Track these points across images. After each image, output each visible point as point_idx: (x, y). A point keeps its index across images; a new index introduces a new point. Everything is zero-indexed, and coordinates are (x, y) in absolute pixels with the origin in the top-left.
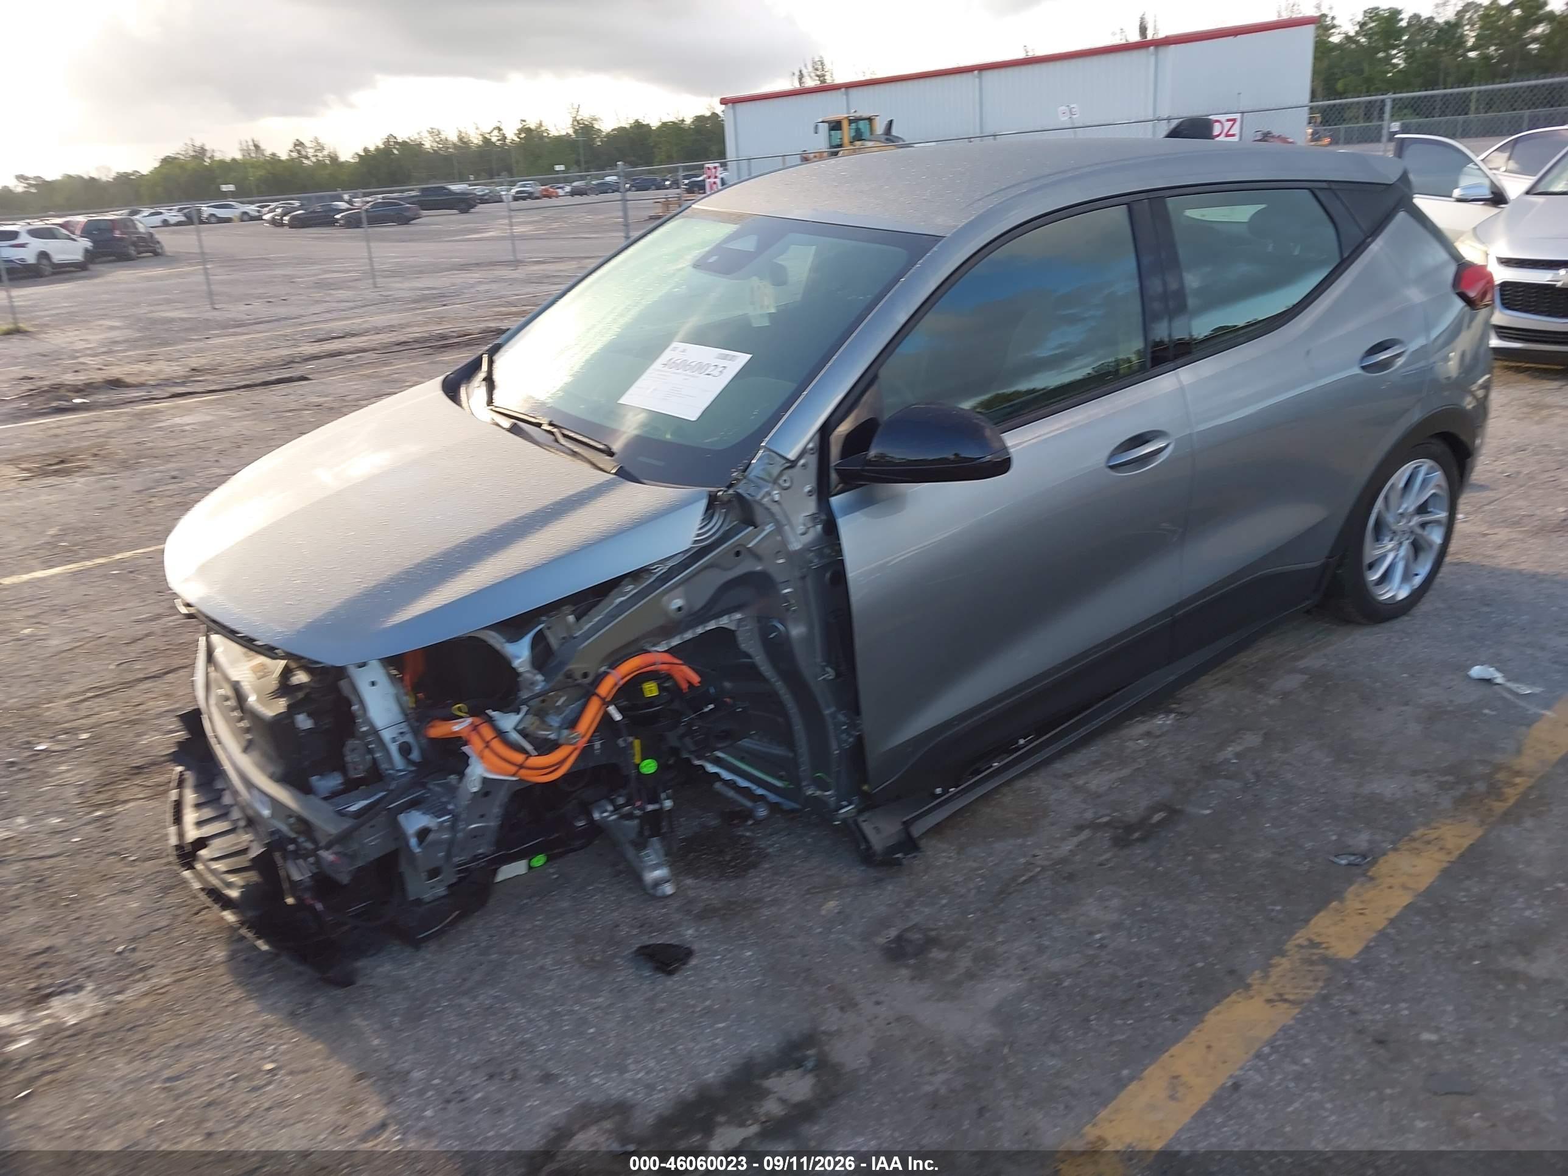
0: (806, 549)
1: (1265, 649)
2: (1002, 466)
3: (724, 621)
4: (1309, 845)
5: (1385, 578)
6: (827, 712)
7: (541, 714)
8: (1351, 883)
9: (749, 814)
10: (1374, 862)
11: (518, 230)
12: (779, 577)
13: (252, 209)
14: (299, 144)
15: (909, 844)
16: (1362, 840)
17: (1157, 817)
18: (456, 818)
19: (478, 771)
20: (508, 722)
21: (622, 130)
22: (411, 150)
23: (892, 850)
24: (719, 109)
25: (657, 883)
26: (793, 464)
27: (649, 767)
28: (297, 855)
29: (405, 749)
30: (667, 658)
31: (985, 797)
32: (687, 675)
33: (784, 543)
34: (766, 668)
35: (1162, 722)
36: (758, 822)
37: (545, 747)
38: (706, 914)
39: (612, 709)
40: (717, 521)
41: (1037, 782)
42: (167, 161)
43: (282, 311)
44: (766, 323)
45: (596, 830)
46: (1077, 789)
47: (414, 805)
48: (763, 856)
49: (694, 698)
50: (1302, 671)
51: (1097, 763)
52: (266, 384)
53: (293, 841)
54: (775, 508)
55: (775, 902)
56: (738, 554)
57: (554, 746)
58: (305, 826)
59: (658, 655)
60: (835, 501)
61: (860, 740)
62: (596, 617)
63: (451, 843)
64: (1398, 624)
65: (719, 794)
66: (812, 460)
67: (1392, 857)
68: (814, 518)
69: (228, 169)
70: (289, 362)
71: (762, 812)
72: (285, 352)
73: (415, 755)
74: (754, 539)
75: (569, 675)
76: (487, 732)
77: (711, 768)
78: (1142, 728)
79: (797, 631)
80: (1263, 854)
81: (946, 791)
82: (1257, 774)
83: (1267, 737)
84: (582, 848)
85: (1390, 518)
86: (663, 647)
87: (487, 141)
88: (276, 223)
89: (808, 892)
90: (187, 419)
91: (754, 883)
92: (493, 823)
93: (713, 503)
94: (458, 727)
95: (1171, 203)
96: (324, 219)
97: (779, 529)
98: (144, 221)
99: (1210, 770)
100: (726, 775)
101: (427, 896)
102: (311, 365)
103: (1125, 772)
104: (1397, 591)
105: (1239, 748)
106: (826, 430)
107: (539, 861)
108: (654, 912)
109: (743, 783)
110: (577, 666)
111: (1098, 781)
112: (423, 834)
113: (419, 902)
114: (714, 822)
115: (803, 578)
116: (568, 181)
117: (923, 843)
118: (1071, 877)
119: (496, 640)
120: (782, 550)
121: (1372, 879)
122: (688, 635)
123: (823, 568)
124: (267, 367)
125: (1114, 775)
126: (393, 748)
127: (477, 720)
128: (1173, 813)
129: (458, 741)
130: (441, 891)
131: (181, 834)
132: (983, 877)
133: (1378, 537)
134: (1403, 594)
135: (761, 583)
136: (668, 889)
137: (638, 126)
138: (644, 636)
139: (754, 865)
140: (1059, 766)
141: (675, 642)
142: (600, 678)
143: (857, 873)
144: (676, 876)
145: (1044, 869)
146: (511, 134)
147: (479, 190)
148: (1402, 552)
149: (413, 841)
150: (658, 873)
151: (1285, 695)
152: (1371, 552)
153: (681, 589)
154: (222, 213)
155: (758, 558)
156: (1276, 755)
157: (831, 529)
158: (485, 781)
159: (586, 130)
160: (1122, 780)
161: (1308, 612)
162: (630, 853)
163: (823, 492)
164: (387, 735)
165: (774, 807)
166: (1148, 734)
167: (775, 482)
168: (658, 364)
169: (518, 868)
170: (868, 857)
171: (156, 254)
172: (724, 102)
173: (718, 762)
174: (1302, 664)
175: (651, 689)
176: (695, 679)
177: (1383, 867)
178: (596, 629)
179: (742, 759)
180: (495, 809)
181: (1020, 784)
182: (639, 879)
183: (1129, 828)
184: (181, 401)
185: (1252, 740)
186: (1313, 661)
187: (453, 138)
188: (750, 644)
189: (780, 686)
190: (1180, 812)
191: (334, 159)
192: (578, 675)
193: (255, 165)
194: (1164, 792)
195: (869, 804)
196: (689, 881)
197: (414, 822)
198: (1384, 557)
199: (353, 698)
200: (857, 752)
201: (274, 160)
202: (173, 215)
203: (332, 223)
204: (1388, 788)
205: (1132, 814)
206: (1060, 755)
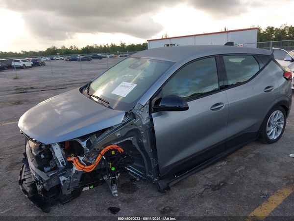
0: (147, 124)
1: (246, 148)
2: (187, 108)
3: (129, 139)
4: (254, 193)
5: (271, 134)
6: (151, 159)
7: (88, 158)
8: (263, 202)
9: (135, 179)
10: (269, 197)
11: (109, 63)
12: (140, 130)
13: (62, 58)
14: (71, 46)
15: (168, 188)
16: (266, 192)
17: (222, 184)
18: (70, 178)
19: (75, 168)
20: (81, 158)
21: (130, 45)
22: (91, 48)
23: (165, 189)
24: (147, 42)
25: (114, 194)
26: (144, 106)
27: (113, 169)
28: (40, 184)
29: (63, 163)
30: (116, 146)
31: (186, 178)
32: (121, 150)
33: (142, 123)
34: (138, 149)
35: (224, 163)
36: (138, 181)
37: (89, 164)
38: (124, 201)
39: (103, 157)
40: (127, 118)
41: (197, 175)
42: (48, 49)
43: (64, 76)
44: (143, 79)
45: (104, 181)
46: (205, 177)
47: (63, 175)
48: (138, 189)
49: (123, 155)
50: (254, 153)
51: (210, 172)
52: (59, 89)
53: (39, 181)
54: (140, 115)
55: (139, 199)
56: (132, 125)
57: (91, 164)
58: (41, 179)
59: (114, 145)
60: (153, 114)
61: (158, 165)
62: (101, 137)
63: (70, 183)
64: (274, 144)
65: (129, 175)
66: (148, 106)
67: (273, 196)
68: (148, 118)
69: (59, 50)
70: (64, 85)
71: (138, 179)
72: (63, 83)
73: (65, 164)
74: (135, 122)
75: (95, 149)
76: (77, 160)
77: (128, 169)
78: (219, 164)
79: (145, 141)
80: (244, 194)
81: (177, 177)
82: (243, 176)
83: (246, 167)
84: (101, 184)
85: (272, 122)
86: (116, 144)
87: (105, 46)
88: (66, 60)
89: (146, 197)
90: (43, 95)
91: (135, 194)
92: (79, 180)
93: (126, 114)
94: (72, 159)
95: (224, 57)
96: (75, 60)
97: (141, 119)
98: (43, 59)
99: (233, 174)
100: (131, 171)
101: (67, 194)
102: (68, 86)
103: (216, 174)
104: (274, 137)
105: (240, 170)
106: (151, 100)
107: (92, 187)
108: (113, 200)
109: (135, 173)
110: (96, 147)
111: (210, 176)
112: (64, 181)
113: (65, 195)
114: (128, 181)
115: (146, 130)
116: (119, 54)
117: (171, 188)
118: (202, 197)
119: (79, 141)
120: (141, 124)
121: (268, 201)
122: (121, 141)
123: (150, 128)
124: (60, 86)
125: (213, 175)
126: (60, 163)
127: (75, 158)
128: (225, 183)
129: (72, 162)
130: (70, 193)
131: (21, 178)
132: (184, 196)
133: (269, 126)
134: (275, 138)
135: (136, 131)
136: (117, 195)
137: (133, 45)
138: (112, 141)
139: (135, 191)
140: (202, 172)
141: (118, 143)
142: (101, 150)
143: (157, 194)
144: (118, 193)
145: (197, 195)
146: (109, 46)
147: (103, 55)
148: (275, 129)
149: (62, 183)
150: (115, 191)
151: (250, 158)
152: (268, 129)
153: (119, 132)
154: (57, 58)
155: (136, 126)
156: (248, 171)
157: (152, 120)
158: (76, 171)
159: (123, 45)
160: (215, 176)
161: (255, 141)
162: (110, 186)
163: (150, 112)
164: (59, 160)
165: (141, 178)
166: (221, 165)
167: (140, 110)
168: (119, 86)
169: (87, 188)
170: (159, 190)
171: (44, 65)
172: (148, 41)
173: (129, 168)
174: (254, 152)
175: (113, 153)
176: (123, 151)
177: (270, 199)
178: (101, 139)
179: (135, 168)
180: (79, 177)
181: (194, 175)
182: (111, 192)
183: (215, 186)
184: (43, 92)
185: (243, 168)
186: (256, 151)
187: (99, 46)
188: (135, 144)
189: (141, 152)
190: (227, 183)
191: (77, 49)
192: (97, 149)
193: (64, 50)
194: (223, 179)
195: (160, 179)
196: (122, 194)
197: (62, 178)
198: (271, 130)
199: (52, 152)
200: (157, 168)
201: (67, 49)
202: (48, 59)
203: (76, 60)
204: (272, 180)
205: (216, 183)
206: (202, 169)
